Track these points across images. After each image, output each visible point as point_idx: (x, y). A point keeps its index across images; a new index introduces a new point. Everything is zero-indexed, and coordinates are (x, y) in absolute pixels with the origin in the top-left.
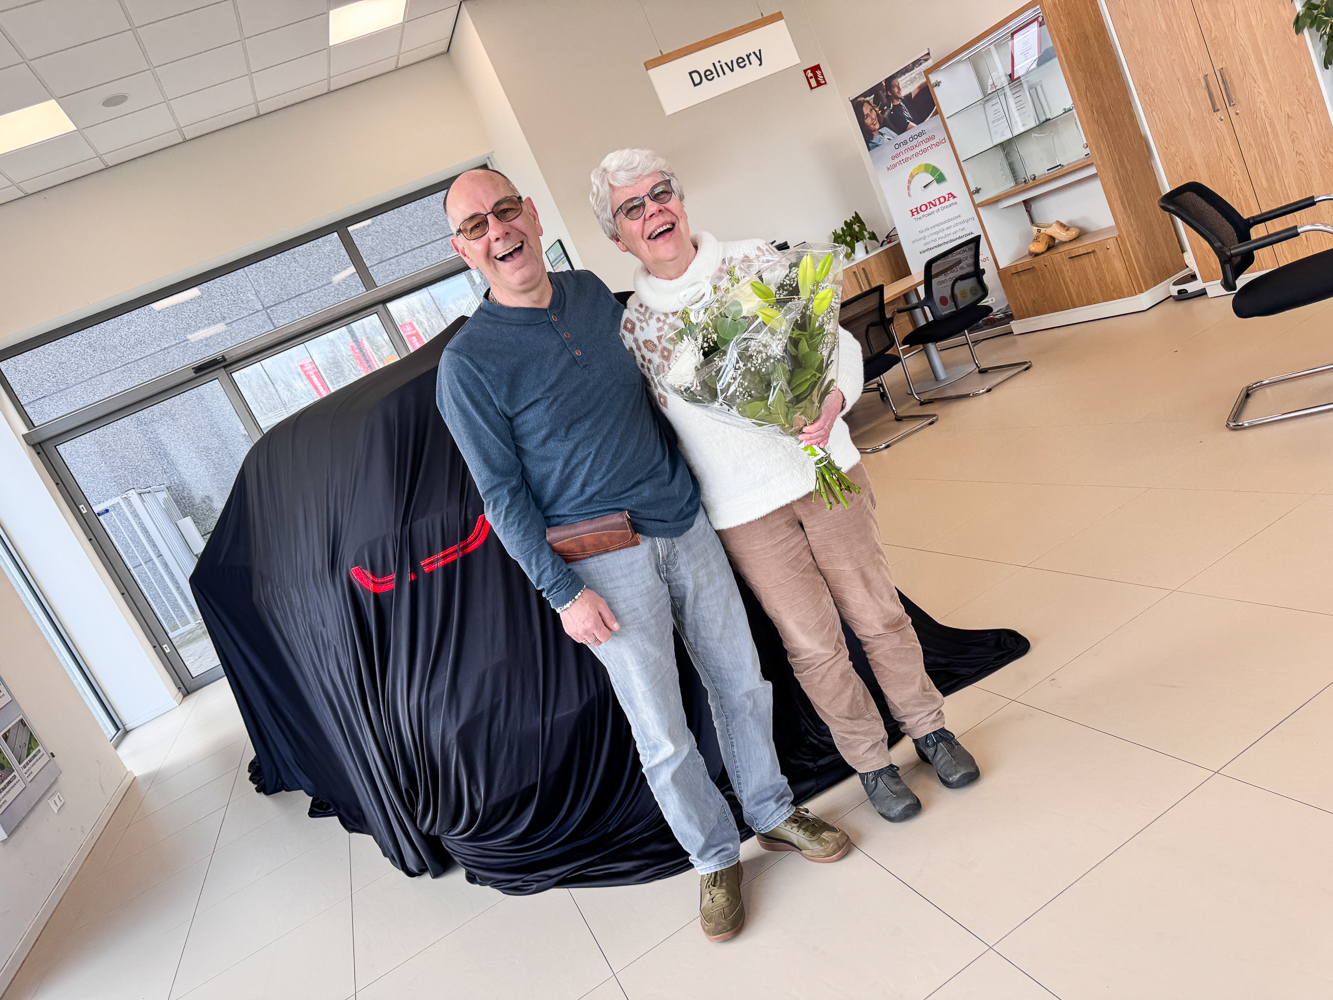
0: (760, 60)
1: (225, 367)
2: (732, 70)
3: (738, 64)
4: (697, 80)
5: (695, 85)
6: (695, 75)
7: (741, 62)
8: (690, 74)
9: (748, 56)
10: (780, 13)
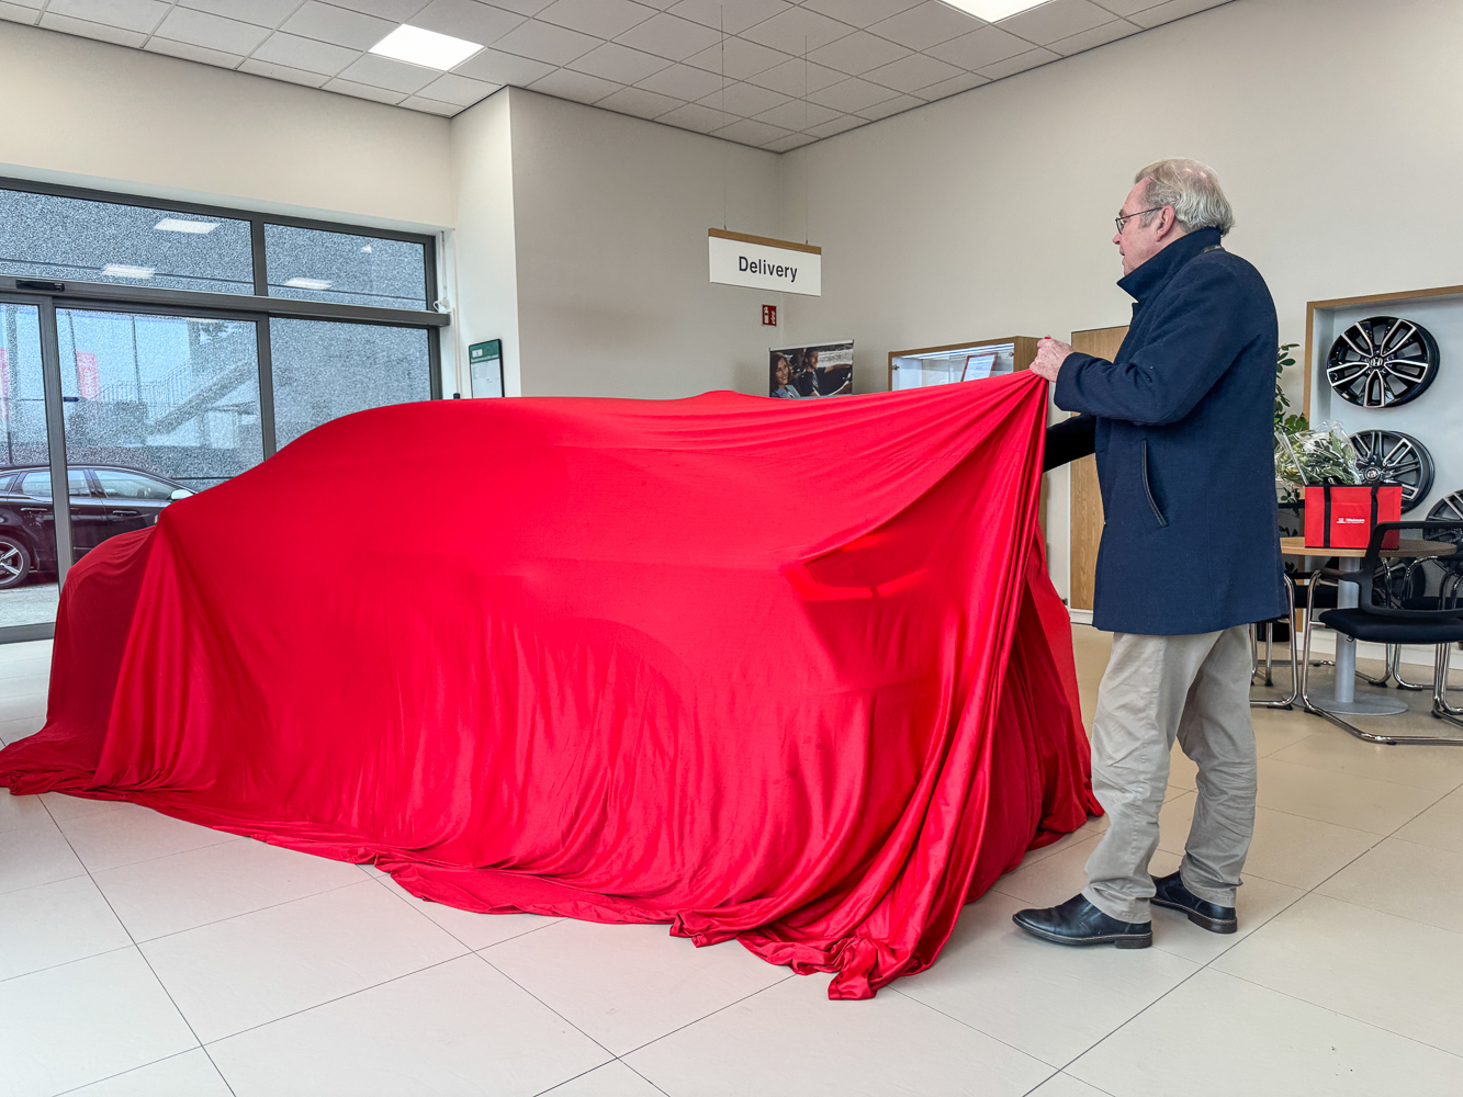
0: (794, 277)
1: (54, 297)
2: (771, 273)
3: (777, 271)
4: (743, 267)
5: (741, 269)
6: (743, 261)
7: (781, 271)
8: (741, 258)
9: (787, 269)
10: (820, 249)
